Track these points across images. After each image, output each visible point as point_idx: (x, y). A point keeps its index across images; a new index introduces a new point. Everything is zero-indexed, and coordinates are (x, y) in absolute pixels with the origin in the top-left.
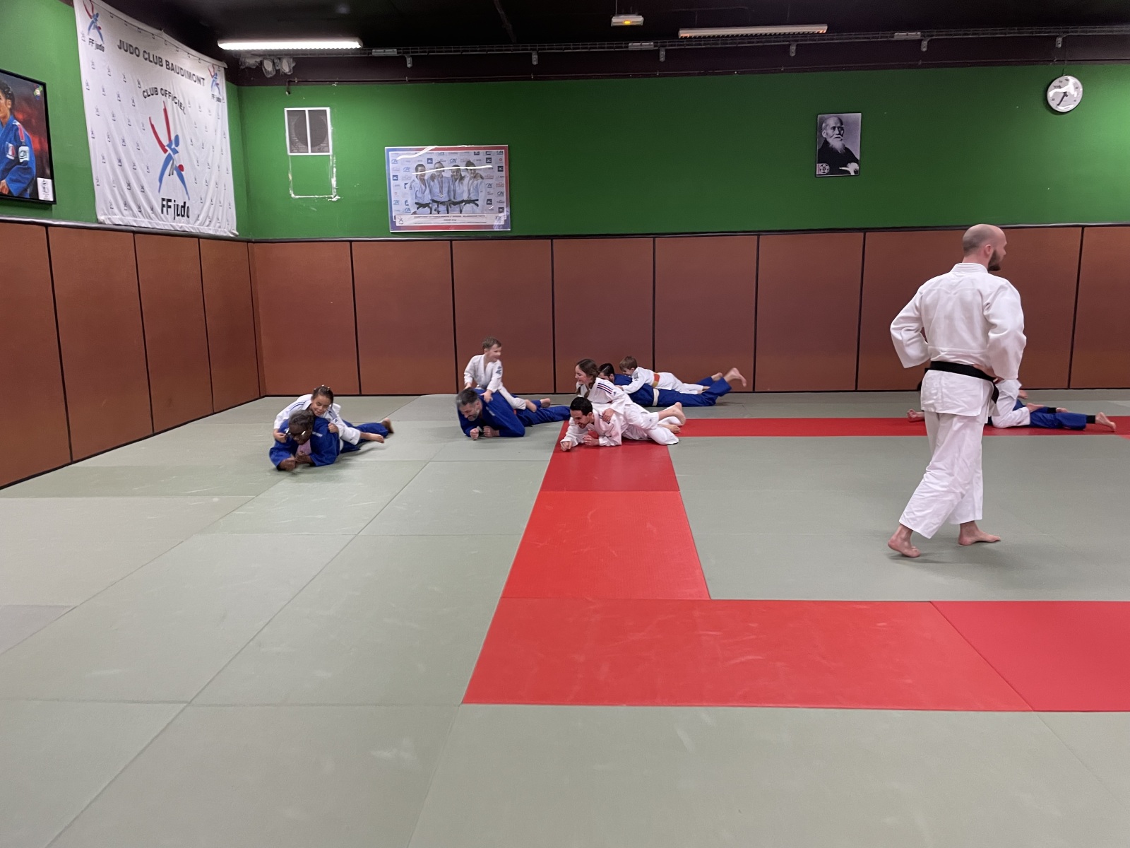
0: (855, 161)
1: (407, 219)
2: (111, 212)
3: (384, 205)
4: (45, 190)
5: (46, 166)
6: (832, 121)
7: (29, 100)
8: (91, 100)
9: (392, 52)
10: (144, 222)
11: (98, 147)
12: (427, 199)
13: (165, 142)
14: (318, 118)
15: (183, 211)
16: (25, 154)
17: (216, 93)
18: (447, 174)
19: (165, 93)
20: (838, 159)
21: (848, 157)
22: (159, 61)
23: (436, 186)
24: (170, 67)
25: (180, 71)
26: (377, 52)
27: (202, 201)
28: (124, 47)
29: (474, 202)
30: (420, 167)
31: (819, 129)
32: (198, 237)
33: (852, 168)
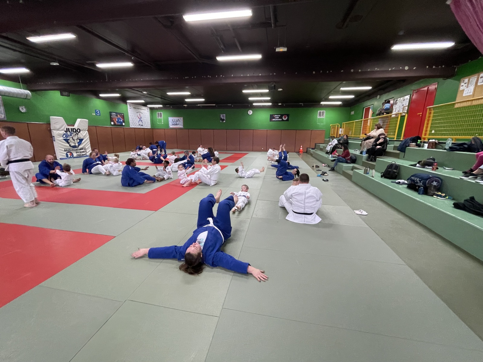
0: (225, 120)
1: (171, 126)
2: (132, 126)
3: (168, 124)
4: (124, 124)
5: (124, 122)
6: (222, 115)
7: (122, 115)
8: (129, 114)
9: (169, 106)
10: (136, 127)
11: (130, 119)
12: (173, 124)
13: (139, 118)
14: (161, 113)
15: (142, 125)
16: (121, 121)
17: (148, 111)
18: (176, 121)
19: (140, 112)
20: (223, 120)
21: (224, 120)
22: (139, 109)
23: (174, 122)
24: (141, 109)
25: (142, 109)
26: (167, 106)
27: (145, 124)
28: (134, 108)
29: (179, 124)
30: (173, 120)
31: (220, 116)
32: (144, 128)
33: (225, 121)
